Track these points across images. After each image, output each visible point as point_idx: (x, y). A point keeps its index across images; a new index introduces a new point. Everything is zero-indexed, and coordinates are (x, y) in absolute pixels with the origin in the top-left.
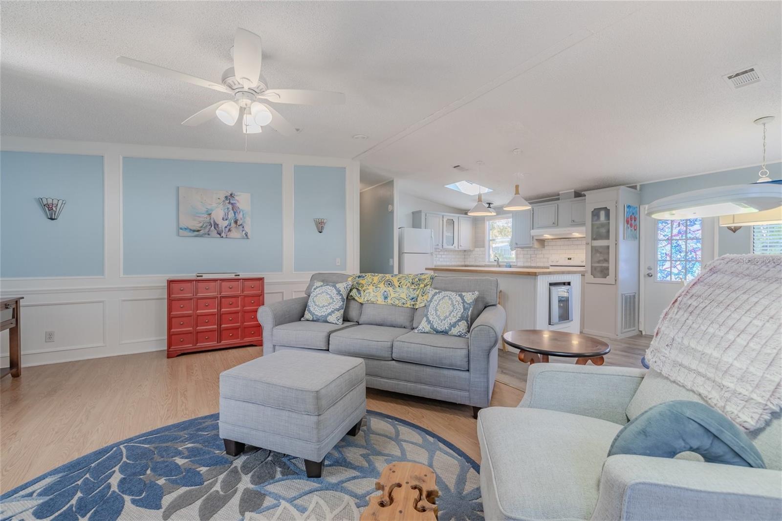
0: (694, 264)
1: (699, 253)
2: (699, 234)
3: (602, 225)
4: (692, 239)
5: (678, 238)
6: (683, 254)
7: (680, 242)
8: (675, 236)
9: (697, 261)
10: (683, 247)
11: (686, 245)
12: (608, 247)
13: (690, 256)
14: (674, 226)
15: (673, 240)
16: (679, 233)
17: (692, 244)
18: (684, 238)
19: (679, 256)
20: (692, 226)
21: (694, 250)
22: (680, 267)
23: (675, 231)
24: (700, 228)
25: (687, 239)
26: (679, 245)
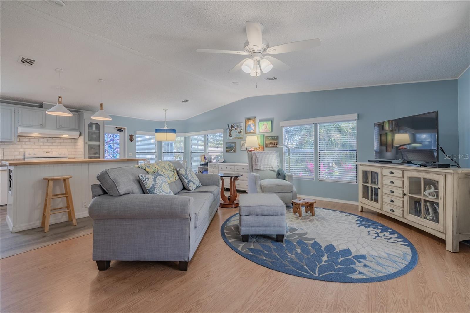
0: (117, 154)
1: (118, 149)
2: (118, 141)
3: (95, 133)
4: (116, 143)
5: (110, 142)
6: (113, 150)
7: (111, 144)
8: (109, 141)
9: (118, 153)
10: (113, 146)
11: (114, 145)
12: (99, 146)
13: (115, 151)
14: (109, 137)
15: (109, 143)
16: (111, 140)
17: (116, 146)
18: (113, 142)
19: (111, 151)
20: (116, 137)
21: (117, 148)
22: (111, 156)
23: (109, 139)
24: (118, 139)
25: (114, 143)
26: (111, 146)
